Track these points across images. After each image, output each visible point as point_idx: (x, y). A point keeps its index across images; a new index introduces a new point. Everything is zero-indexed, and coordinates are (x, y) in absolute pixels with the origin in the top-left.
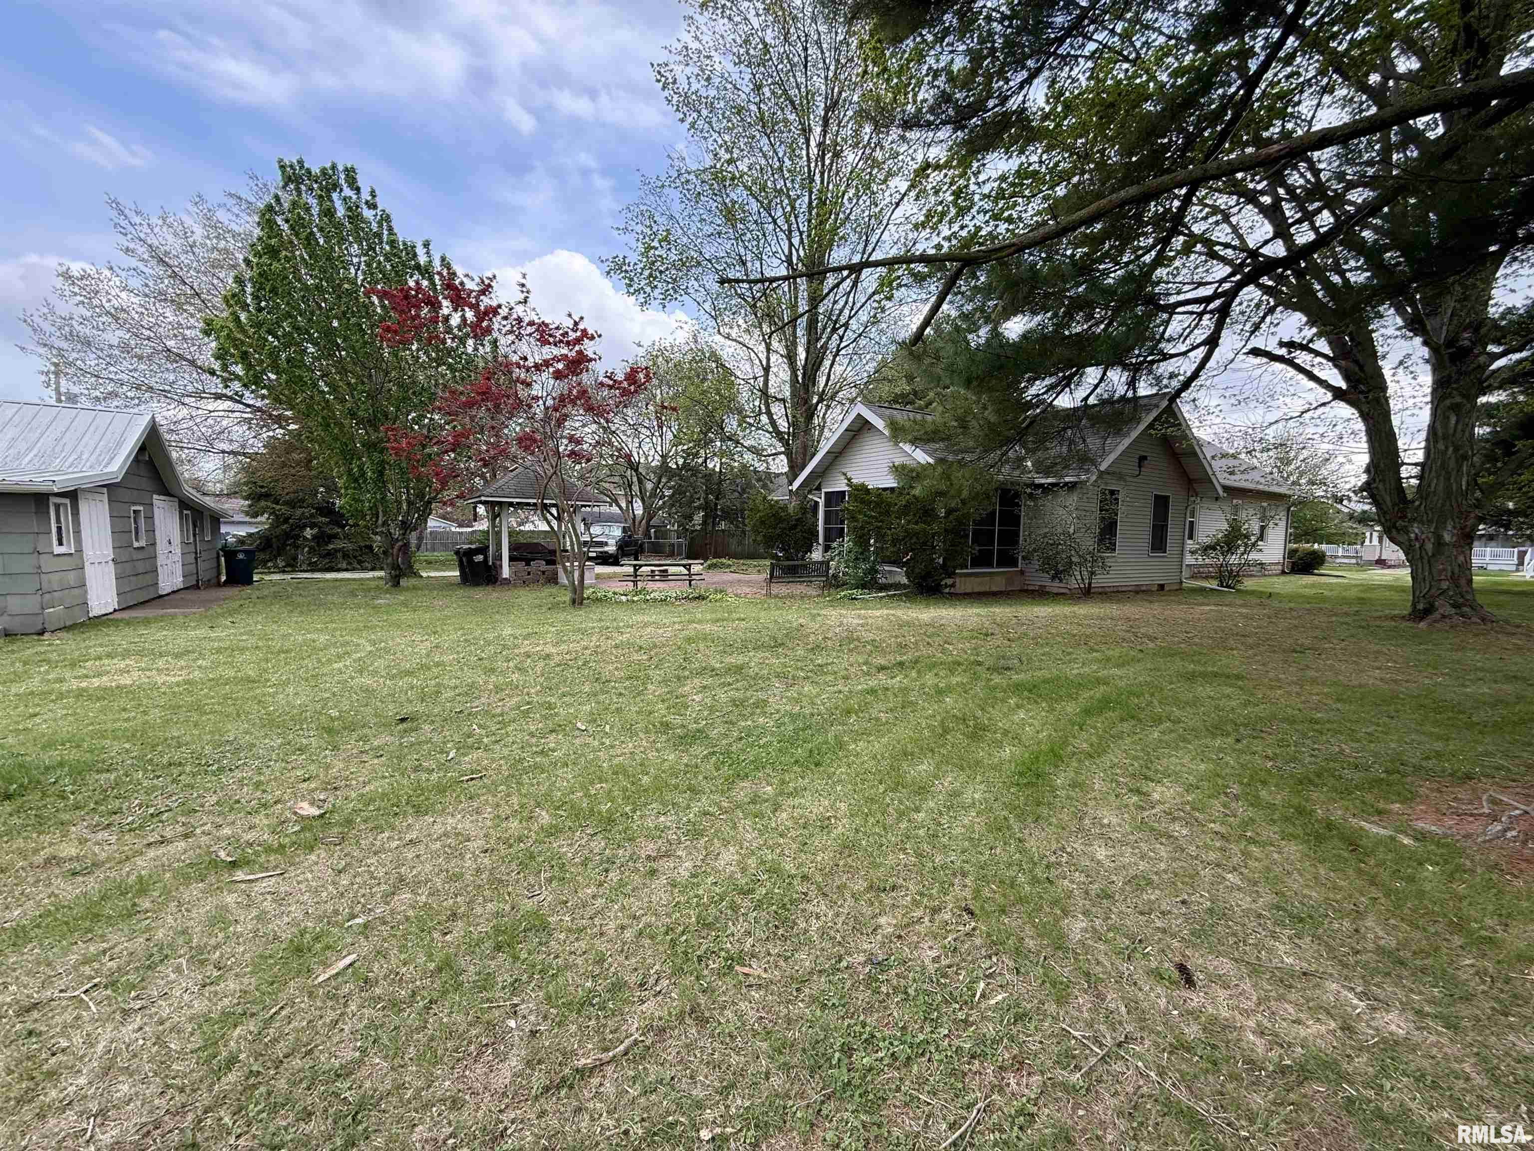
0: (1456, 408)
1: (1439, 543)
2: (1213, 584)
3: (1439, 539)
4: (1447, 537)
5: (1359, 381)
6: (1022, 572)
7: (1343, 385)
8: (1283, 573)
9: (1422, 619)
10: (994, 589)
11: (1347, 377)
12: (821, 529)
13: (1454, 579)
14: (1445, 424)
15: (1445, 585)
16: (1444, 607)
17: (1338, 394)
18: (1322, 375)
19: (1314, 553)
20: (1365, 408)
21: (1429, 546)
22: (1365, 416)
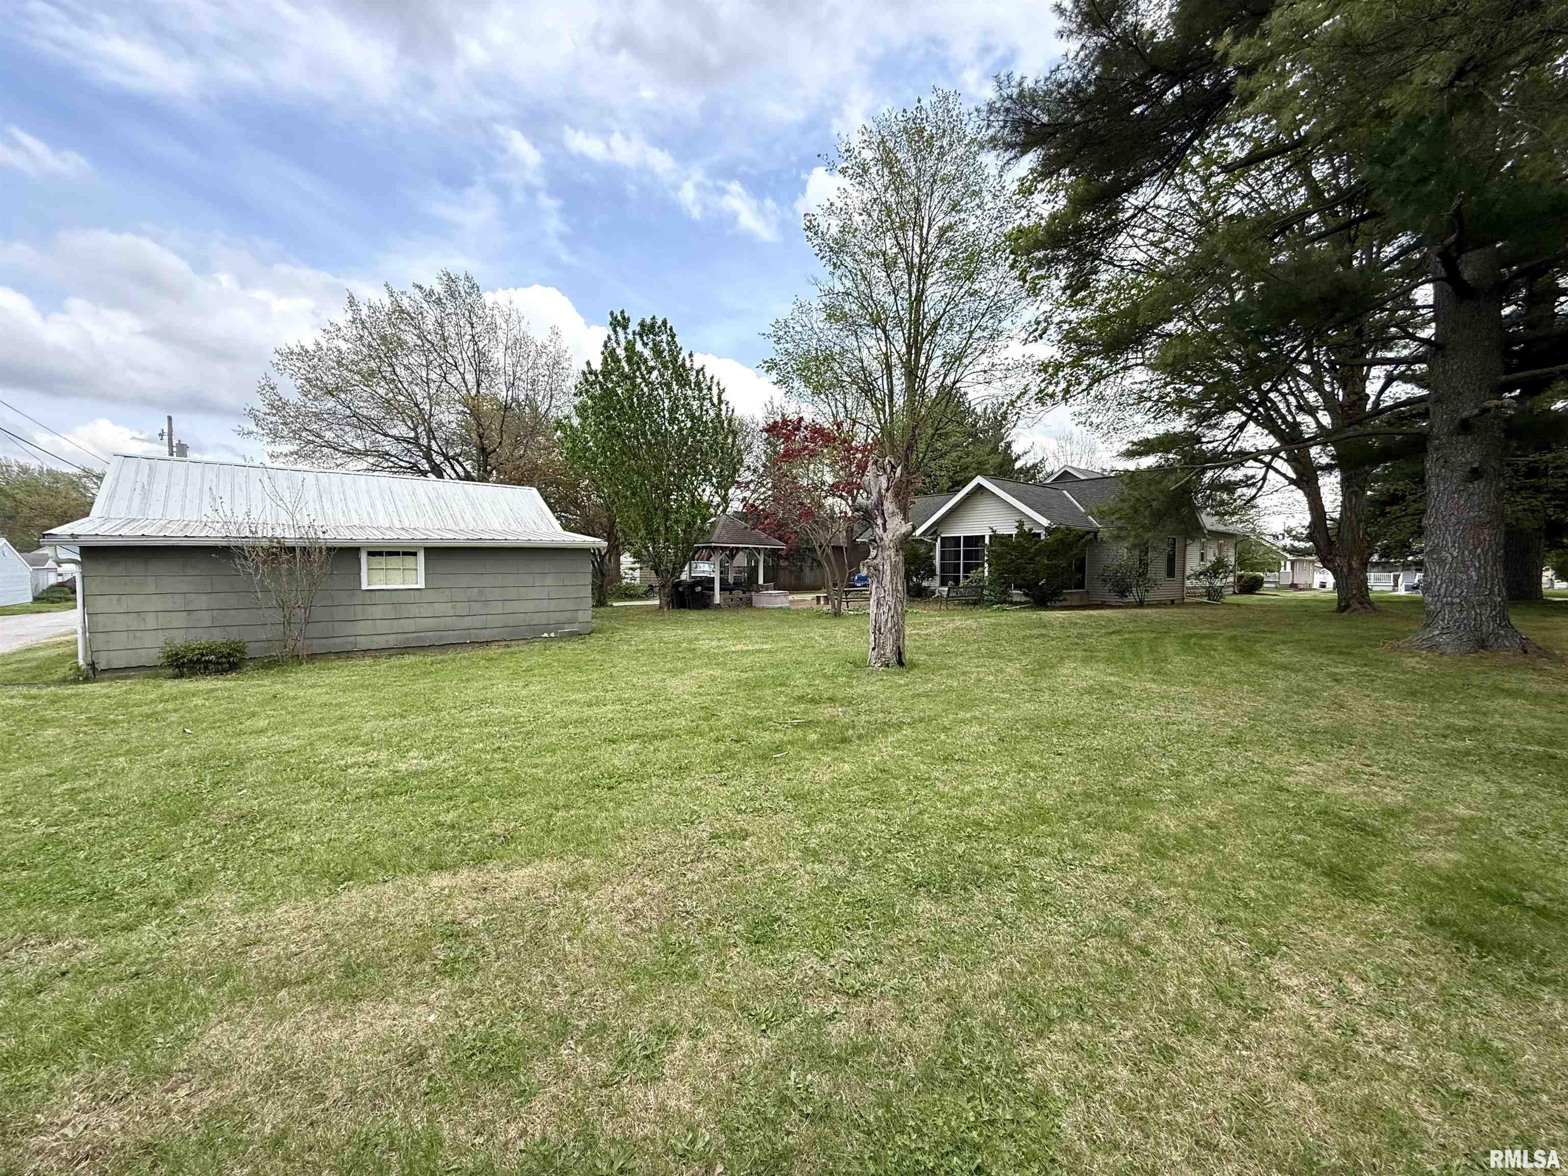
0: (1355, 493)
1: (1350, 568)
2: (1205, 600)
3: (1350, 565)
4: (1354, 565)
5: (1303, 475)
6: (1088, 592)
7: (1294, 476)
8: (1234, 593)
9: (1343, 611)
10: (1074, 603)
11: (1296, 471)
12: (937, 562)
13: (1359, 589)
14: (1350, 501)
15: (1354, 592)
16: (1355, 604)
17: (1292, 481)
18: (1283, 471)
19: (1255, 578)
20: (1307, 490)
21: (1345, 570)
22: (1307, 495)
